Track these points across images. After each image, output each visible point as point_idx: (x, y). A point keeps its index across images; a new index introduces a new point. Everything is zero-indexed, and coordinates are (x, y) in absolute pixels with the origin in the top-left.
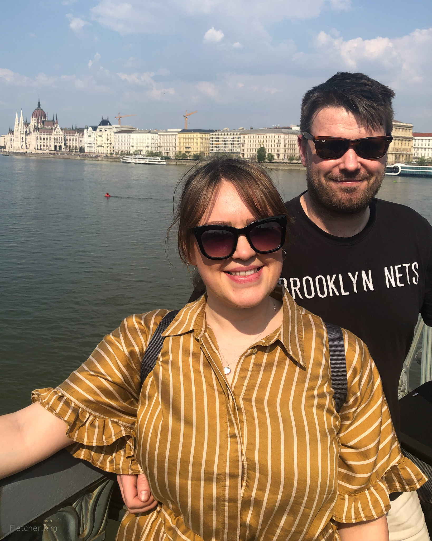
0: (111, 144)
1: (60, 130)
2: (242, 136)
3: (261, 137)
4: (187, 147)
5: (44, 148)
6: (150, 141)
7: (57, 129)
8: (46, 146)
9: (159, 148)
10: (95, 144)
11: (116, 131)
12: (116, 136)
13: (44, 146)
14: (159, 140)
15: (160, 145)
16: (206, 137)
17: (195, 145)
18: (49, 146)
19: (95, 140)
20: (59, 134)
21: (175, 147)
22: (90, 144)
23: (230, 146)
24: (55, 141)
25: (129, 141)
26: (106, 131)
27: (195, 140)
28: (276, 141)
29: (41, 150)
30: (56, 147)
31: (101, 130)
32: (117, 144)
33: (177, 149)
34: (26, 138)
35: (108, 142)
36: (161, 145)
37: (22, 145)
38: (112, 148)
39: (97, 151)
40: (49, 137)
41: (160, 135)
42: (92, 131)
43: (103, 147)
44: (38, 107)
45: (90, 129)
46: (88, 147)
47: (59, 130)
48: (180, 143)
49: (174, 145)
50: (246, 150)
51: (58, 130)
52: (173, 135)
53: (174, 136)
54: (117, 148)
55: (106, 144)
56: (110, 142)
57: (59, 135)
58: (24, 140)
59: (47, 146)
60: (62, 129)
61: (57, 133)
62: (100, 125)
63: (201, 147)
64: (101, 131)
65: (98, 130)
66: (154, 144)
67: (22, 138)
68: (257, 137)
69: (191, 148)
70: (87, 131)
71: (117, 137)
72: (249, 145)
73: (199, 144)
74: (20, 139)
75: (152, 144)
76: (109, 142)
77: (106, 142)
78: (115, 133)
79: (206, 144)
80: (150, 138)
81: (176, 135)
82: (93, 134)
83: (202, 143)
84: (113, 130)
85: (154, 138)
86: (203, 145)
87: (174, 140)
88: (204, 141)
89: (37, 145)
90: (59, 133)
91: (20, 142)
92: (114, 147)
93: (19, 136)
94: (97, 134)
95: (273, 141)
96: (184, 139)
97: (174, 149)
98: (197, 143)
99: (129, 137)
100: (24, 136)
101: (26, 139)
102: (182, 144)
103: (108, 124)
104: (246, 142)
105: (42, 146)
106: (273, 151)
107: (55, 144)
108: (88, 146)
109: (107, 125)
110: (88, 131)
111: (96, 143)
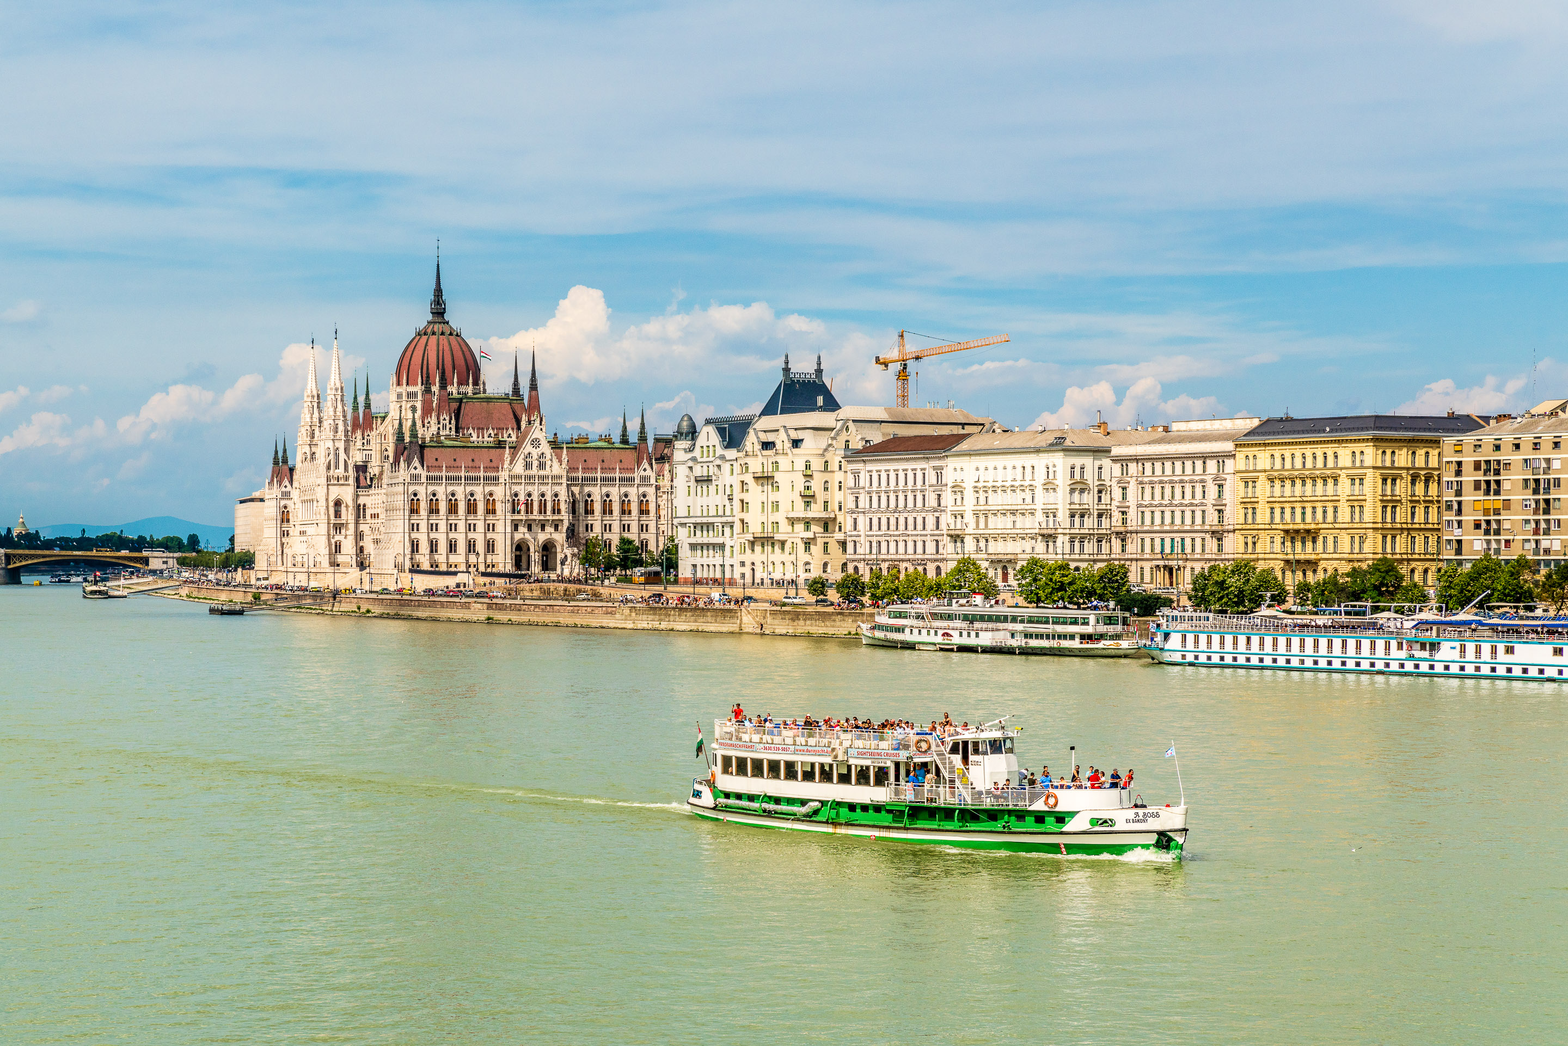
0: (827, 524)
1: (546, 448)
4: (1292, 535)
5: (453, 559)
6: (1061, 501)
7: (527, 448)
8: (462, 547)
9: (1116, 544)
10: (738, 527)
11: (857, 444)
12: (856, 475)
13: (452, 547)
14: (1117, 493)
15: (1124, 522)
16: (1420, 462)
17: (1344, 514)
18: (480, 547)
19: (737, 504)
20: (542, 473)
21: (1218, 535)
22: (708, 526)
24: (517, 517)
25: (932, 501)
26: (796, 443)
27: (1344, 483)
29: (435, 571)
30: (520, 550)
31: (770, 437)
32: (862, 521)
33: (1234, 546)
34: (361, 501)
35: (810, 515)
36: (1133, 523)
37: (338, 548)
38: (834, 548)
39: (747, 570)
40: (479, 491)
41: (1123, 461)
42: (720, 451)
43: (783, 543)
44: (430, 317)
45: (709, 437)
46: (693, 547)
47: (539, 451)
48: (1249, 505)
49: (1212, 517)
51: (535, 453)
52: (1204, 457)
53: (1212, 465)
54: (863, 550)
55: (800, 527)
56: (824, 515)
57: (543, 477)
58: (348, 515)
59: (471, 546)
60: (555, 445)
61: (528, 466)
62: (769, 410)
63: (1388, 532)
64: (767, 445)
65: (751, 441)
66: (1089, 522)
67: (338, 503)
69: (1320, 541)
70: (691, 450)
71: (864, 480)
73: (1371, 513)
74: (321, 513)
75: (1072, 516)
76: (816, 511)
77: (800, 511)
78: (853, 455)
79: (1420, 511)
80: (1062, 481)
81: (1221, 457)
82: (726, 467)
83: (1389, 504)
84: (843, 437)
85: (1090, 477)
86: (1402, 515)
87: (1212, 491)
88: (1402, 489)
89: (415, 547)
90: (542, 466)
91: (323, 528)
92: (843, 544)
93: (321, 493)
94: (746, 467)
96: (1272, 480)
97: (1212, 544)
98: (1356, 504)
99: (932, 478)
100: (347, 493)
101: (360, 511)
102: (1263, 516)
103: (820, 400)
105: (443, 547)
107: (518, 536)
108: (693, 540)
109: (813, 408)
110: (697, 453)
111: (742, 521)
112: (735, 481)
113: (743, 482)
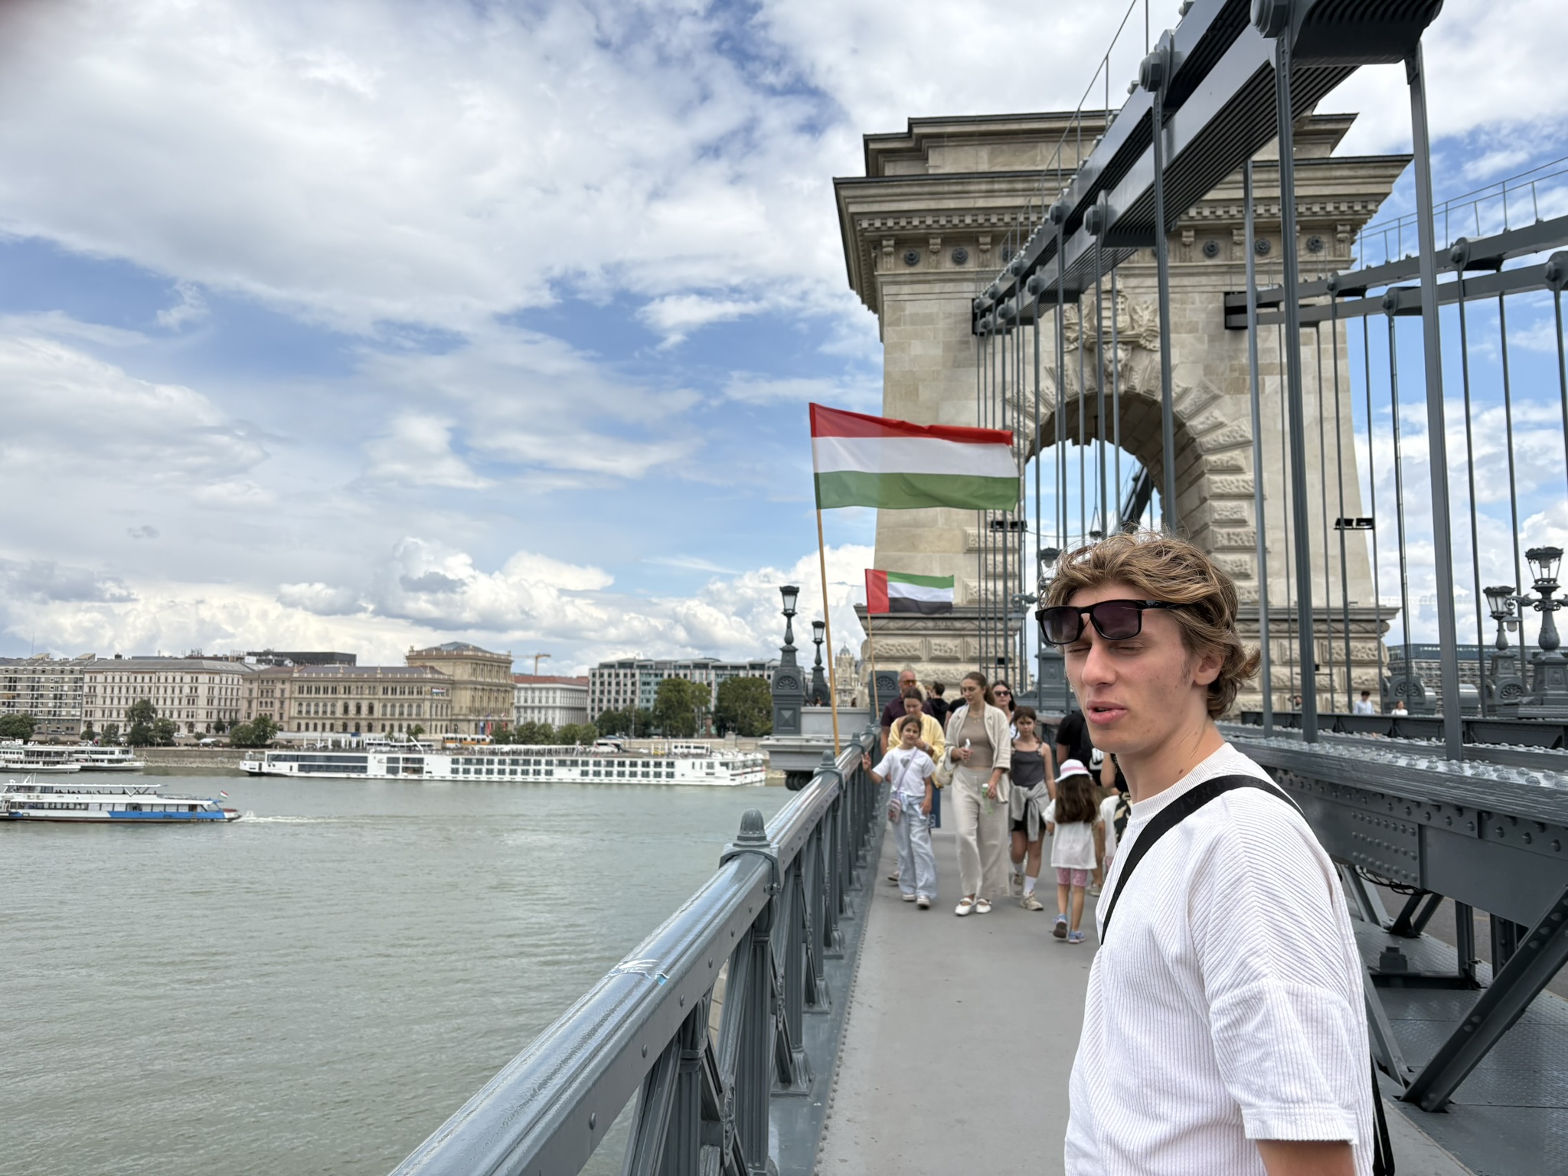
2: (87, 677)
3: (143, 681)
23: (51, 703)
28: (186, 690)
50: (98, 714)
68: (132, 679)
72: (108, 701)
95: (177, 691)
104: (99, 690)
106: (175, 714)
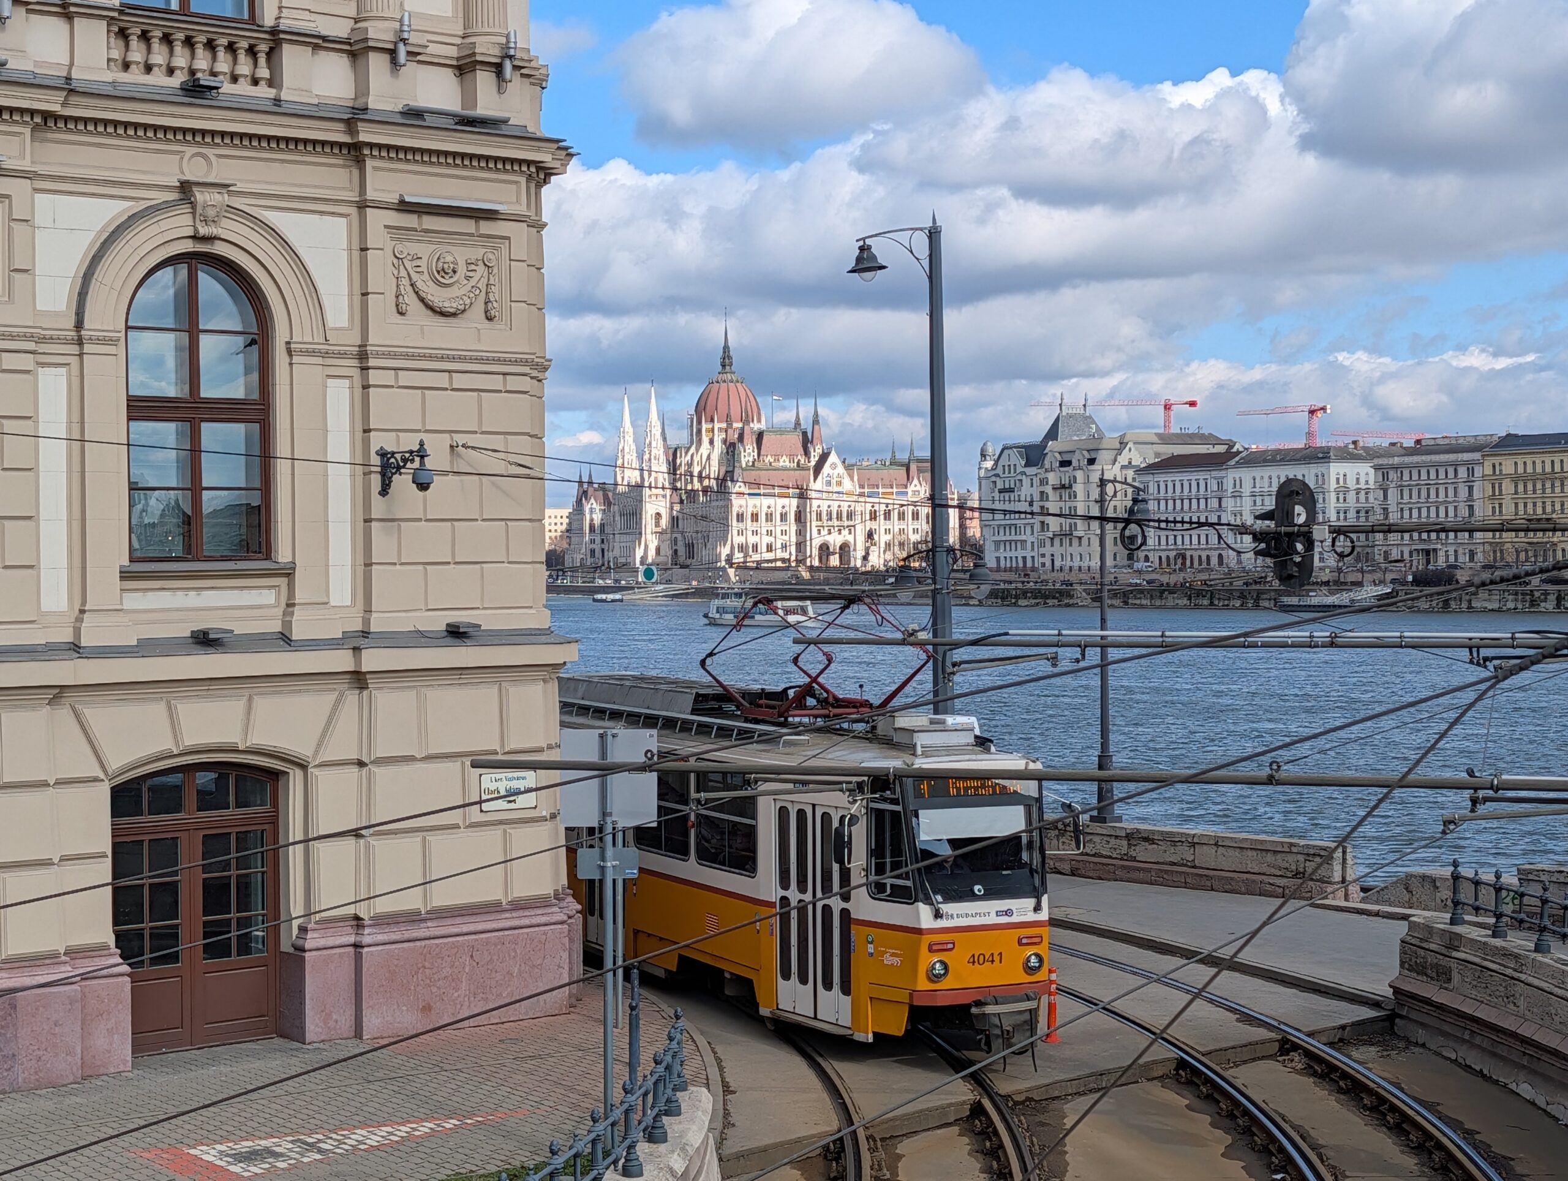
7: (826, 469)
8: (777, 548)
10: (1037, 527)
11: (1137, 461)
12: (1146, 484)
13: (768, 548)
14: (1379, 494)
15: (1386, 516)
18: (792, 547)
19: (1036, 509)
20: (838, 489)
22: (1010, 527)
24: (819, 524)
25: (1213, 504)
30: (823, 550)
31: (1066, 457)
34: (675, 514)
36: (1394, 517)
37: (658, 551)
39: (1047, 561)
40: (789, 504)
41: (1384, 469)
42: (1020, 468)
43: (1080, 538)
45: (1010, 458)
46: (997, 543)
47: (836, 472)
48: (1496, 501)
49: (1463, 511)
51: (833, 473)
52: (1455, 465)
53: (1463, 470)
57: (839, 492)
58: (665, 524)
59: (783, 548)
60: (848, 468)
64: (1065, 463)
65: (1049, 460)
70: (993, 468)
71: (1152, 488)
74: (645, 523)
75: (1338, 512)
78: (1143, 469)
81: (1470, 464)
82: (1027, 481)
85: (1352, 482)
87: (1463, 492)
89: (740, 548)
90: (838, 483)
91: (645, 535)
93: (642, 508)
94: (1044, 482)
96: (1516, 482)
100: (664, 508)
101: (674, 521)
102: (1508, 509)
103: (1093, 428)
105: (761, 548)
107: (820, 540)
108: (998, 538)
110: (999, 471)
112: (1035, 492)
113: (1042, 493)
